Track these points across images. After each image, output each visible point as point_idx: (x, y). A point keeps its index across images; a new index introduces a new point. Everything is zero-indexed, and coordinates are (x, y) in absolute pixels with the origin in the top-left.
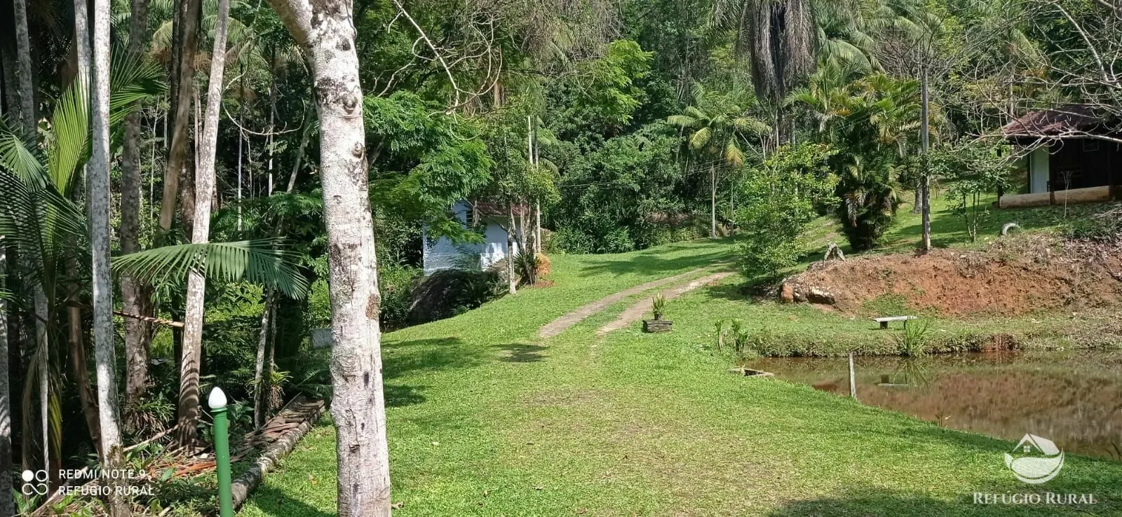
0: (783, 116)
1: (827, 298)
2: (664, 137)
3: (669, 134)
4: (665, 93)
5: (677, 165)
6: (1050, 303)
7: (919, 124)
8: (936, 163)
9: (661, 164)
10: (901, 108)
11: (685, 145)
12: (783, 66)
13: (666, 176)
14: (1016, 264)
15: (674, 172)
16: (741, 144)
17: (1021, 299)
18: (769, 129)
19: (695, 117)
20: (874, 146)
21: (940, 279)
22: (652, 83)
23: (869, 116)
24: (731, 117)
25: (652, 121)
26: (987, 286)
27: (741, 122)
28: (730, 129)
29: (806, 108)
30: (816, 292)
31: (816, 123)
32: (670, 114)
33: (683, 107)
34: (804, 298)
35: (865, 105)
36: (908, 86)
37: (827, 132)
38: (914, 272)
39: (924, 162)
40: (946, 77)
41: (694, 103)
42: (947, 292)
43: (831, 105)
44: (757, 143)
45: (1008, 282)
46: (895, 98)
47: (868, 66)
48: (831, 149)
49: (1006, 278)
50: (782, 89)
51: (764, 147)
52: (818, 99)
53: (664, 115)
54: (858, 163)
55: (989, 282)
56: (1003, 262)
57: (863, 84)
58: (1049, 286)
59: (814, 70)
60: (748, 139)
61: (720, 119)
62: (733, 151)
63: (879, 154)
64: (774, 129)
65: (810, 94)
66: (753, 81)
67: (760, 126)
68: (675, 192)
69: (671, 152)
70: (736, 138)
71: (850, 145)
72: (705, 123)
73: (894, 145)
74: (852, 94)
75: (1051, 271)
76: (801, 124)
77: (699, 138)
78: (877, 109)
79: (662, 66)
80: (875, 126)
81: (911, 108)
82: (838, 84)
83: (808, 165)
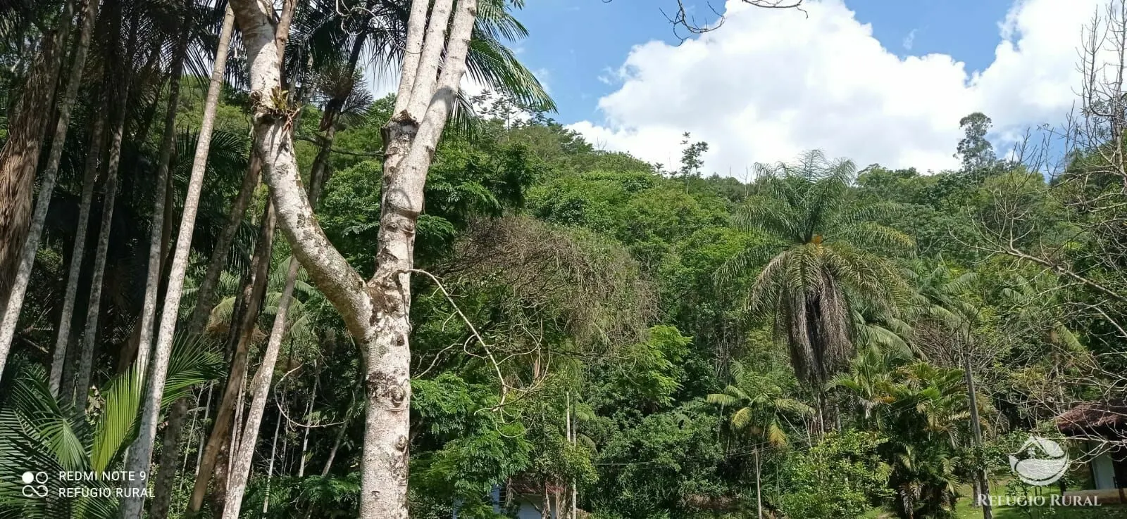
0: (826, 401)
2: (704, 415)
3: (709, 412)
4: (704, 372)
5: (718, 445)
7: (968, 414)
8: (991, 456)
9: (702, 444)
10: (948, 398)
11: (726, 426)
12: (823, 351)
13: (707, 457)
15: (716, 452)
16: (784, 425)
18: (812, 411)
19: (735, 396)
20: (924, 436)
22: (690, 361)
23: (915, 405)
24: (772, 398)
25: (691, 399)
27: (783, 403)
28: (772, 409)
29: (849, 391)
31: (861, 410)
32: (710, 392)
33: (723, 386)
35: (910, 393)
36: (952, 375)
37: (873, 418)
39: (978, 454)
40: (989, 365)
41: (734, 382)
43: (875, 391)
44: (800, 424)
46: (940, 388)
47: (909, 353)
48: (880, 437)
50: (822, 373)
51: (808, 431)
52: (861, 385)
53: (703, 392)
54: (909, 453)
57: (906, 371)
59: (854, 356)
60: (790, 420)
61: (761, 399)
62: (776, 433)
63: (930, 444)
64: (818, 412)
65: (853, 380)
66: (793, 363)
67: (802, 408)
68: (718, 473)
69: (712, 431)
70: (778, 419)
71: (900, 433)
72: (745, 402)
73: (945, 435)
74: (896, 381)
76: (845, 407)
77: (740, 417)
78: (924, 398)
79: (702, 346)
80: (922, 415)
81: (958, 398)
82: (880, 371)
83: (857, 452)
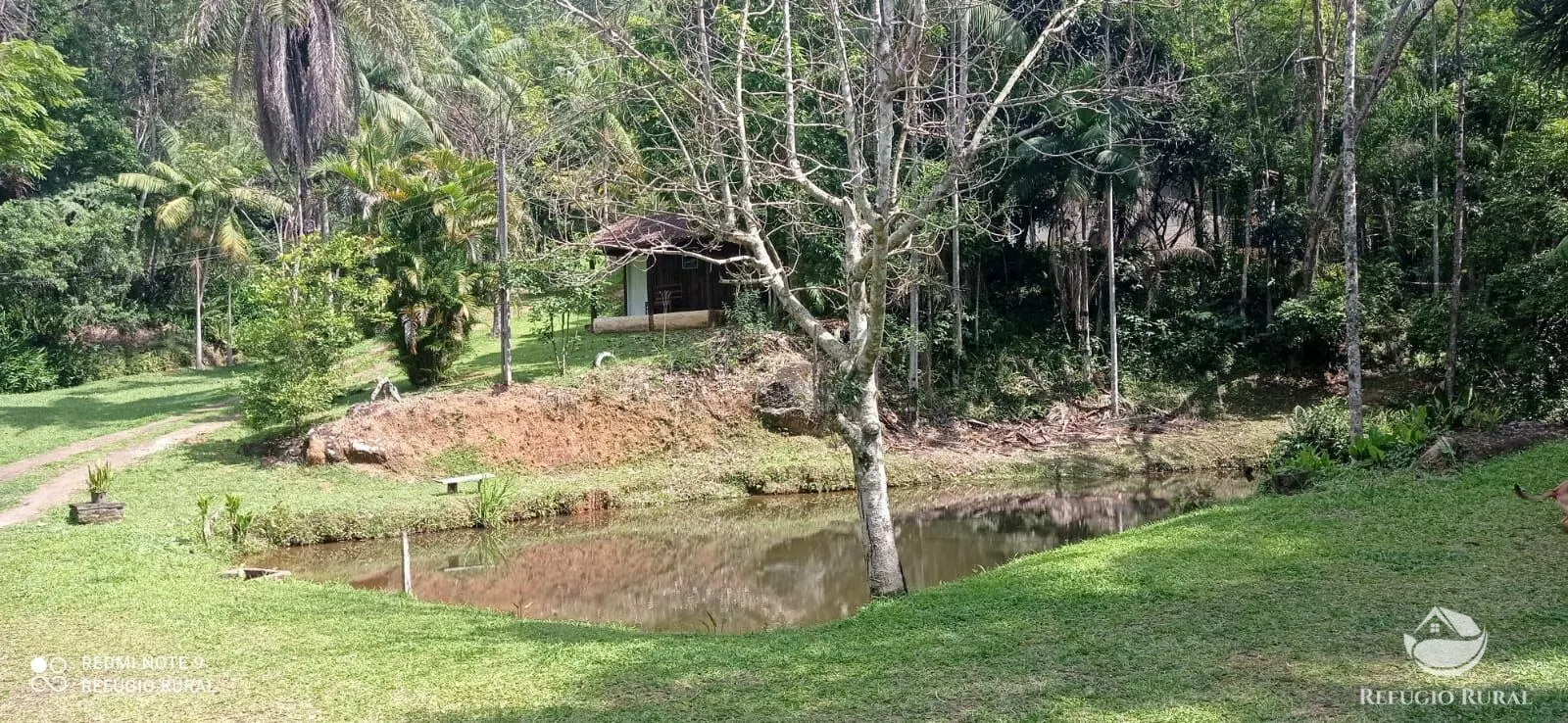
0: (309, 192)
1: (375, 454)
2: (112, 206)
3: (121, 202)
4: (114, 137)
5: (135, 252)
6: (647, 449)
7: (495, 220)
8: (517, 273)
9: (107, 250)
10: (473, 198)
11: (149, 222)
12: (308, 119)
13: (115, 269)
14: (612, 403)
15: (132, 263)
16: (244, 226)
17: (617, 445)
18: (289, 207)
19: (166, 178)
20: (438, 245)
21: (523, 423)
22: (89, 118)
23: (431, 204)
24: (226, 184)
25: (91, 178)
26: (578, 430)
27: (243, 194)
28: (226, 203)
29: (344, 183)
30: (359, 446)
31: (357, 207)
32: (124, 170)
33: (146, 162)
34: (341, 456)
35: (426, 189)
36: (482, 169)
37: (374, 220)
38: (492, 415)
39: (503, 269)
40: (529, 163)
41: (165, 157)
42: (533, 441)
43: (380, 184)
44: (269, 227)
45: (603, 425)
46: (465, 183)
47: (429, 135)
48: (380, 244)
49: (600, 419)
50: (305, 152)
51: (280, 235)
52: (360, 172)
53: (113, 171)
54: (417, 266)
55: (581, 426)
56: (596, 401)
57: (423, 159)
58: (647, 429)
59: (353, 131)
60: (253, 219)
61: (208, 185)
62: (231, 237)
63: (445, 256)
64: (296, 208)
65: (349, 164)
66: (262, 136)
67: (273, 203)
68: (133, 294)
69: (125, 230)
70: (235, 216)
71: (407, 241)
72: (183, 189)
73: (464, 246)
74: (409, 172)
75: (650, 412)
76: (336, 205)
77: (172, 213)
78: (443, 196)
79: (110, 93)
80: (439, 218)
81: (485, 199)
82: (388, 155)
83: (348, 264)
